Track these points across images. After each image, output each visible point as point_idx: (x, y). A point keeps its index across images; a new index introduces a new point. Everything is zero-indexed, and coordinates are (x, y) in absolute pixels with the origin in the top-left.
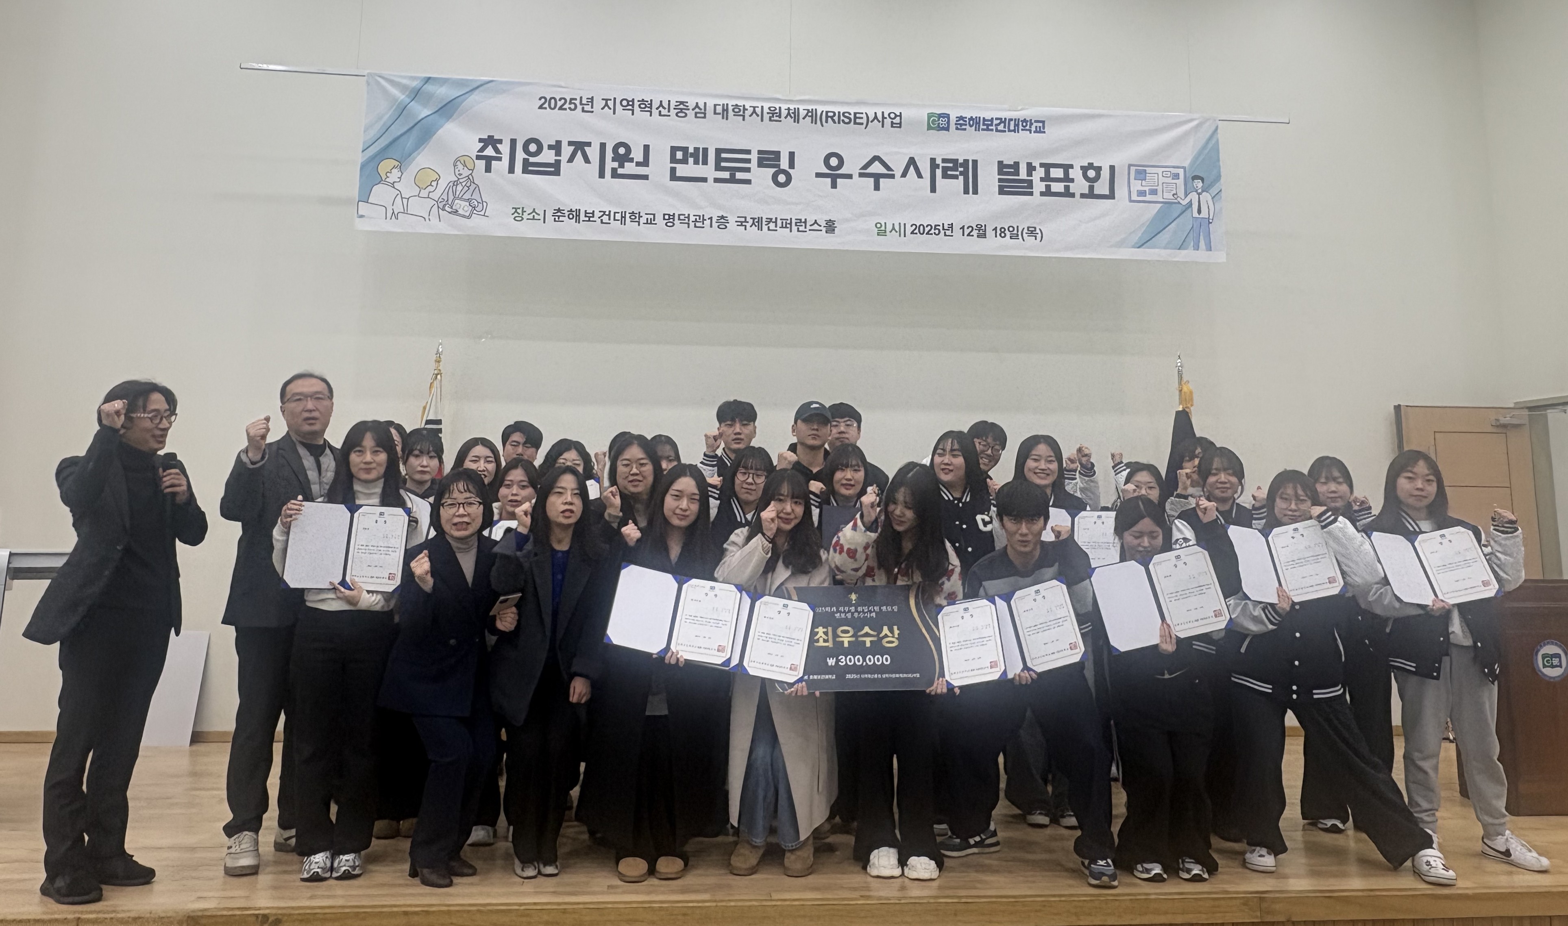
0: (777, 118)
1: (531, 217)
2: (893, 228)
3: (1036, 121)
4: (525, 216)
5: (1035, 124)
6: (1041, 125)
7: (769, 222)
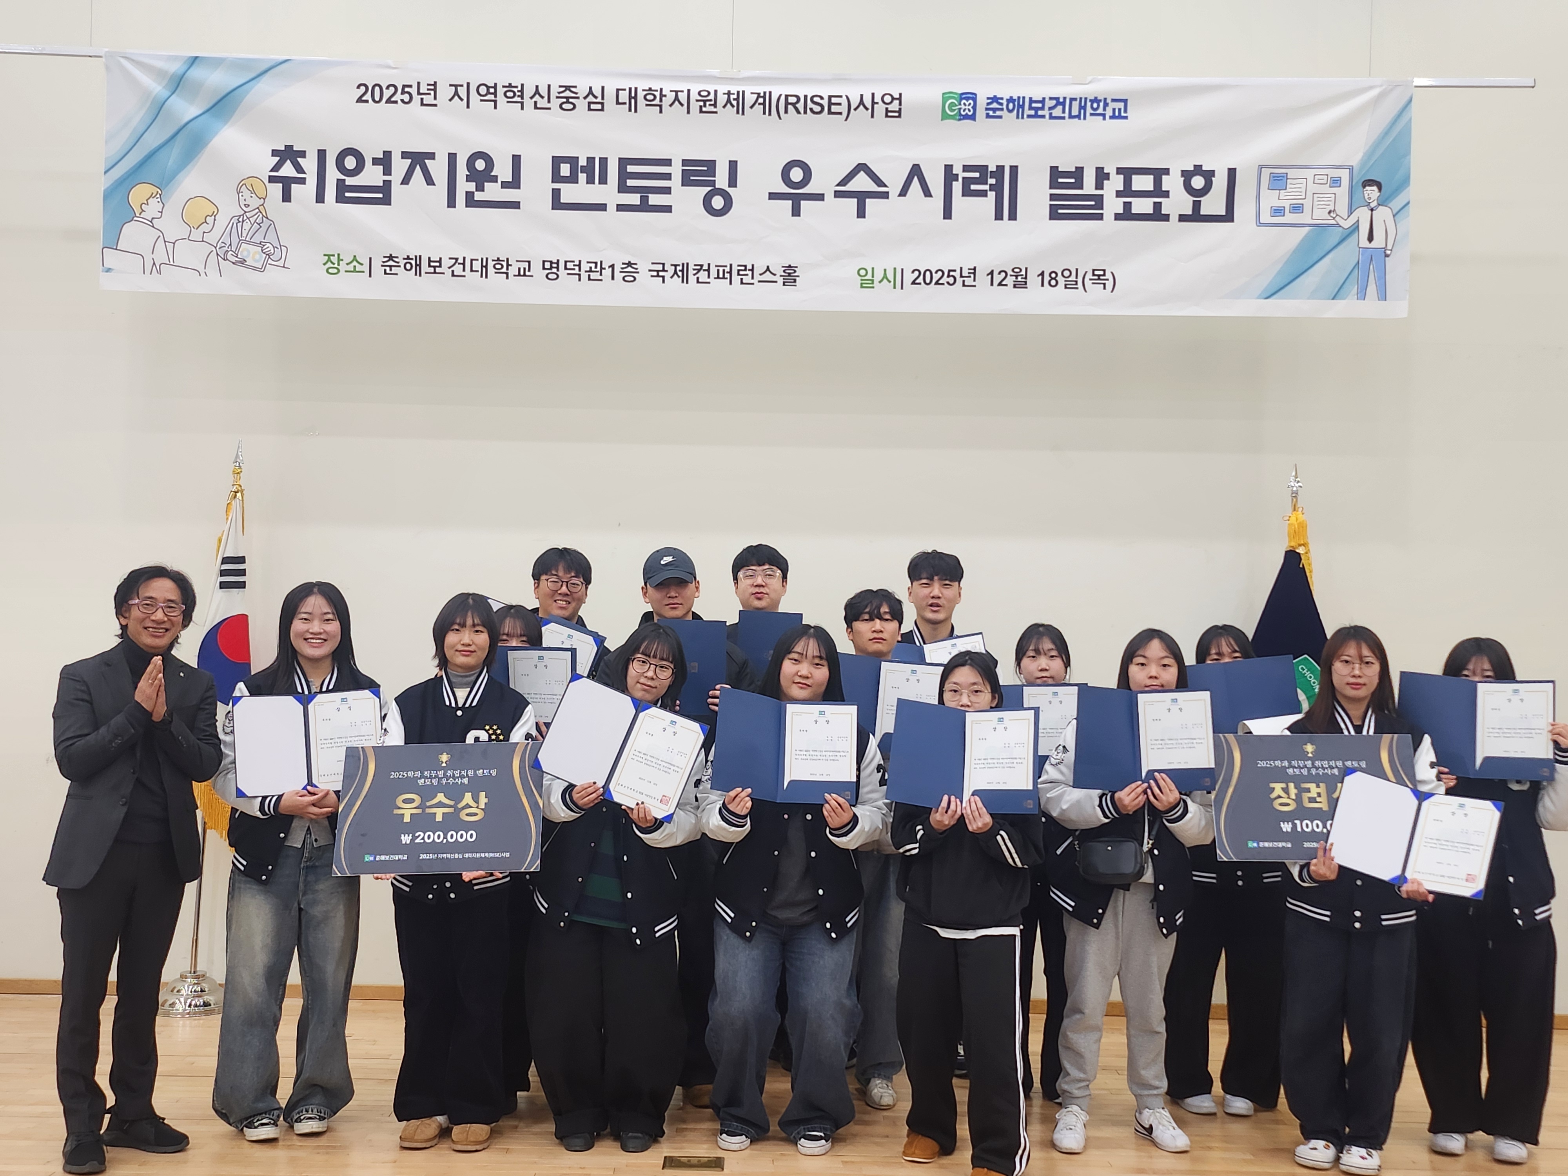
0: (712, 109)
1: (351, 267)
2: (885, 276)
3: (1113, 100)
4: (343, 267)
5: (1112, 105)
6: (1121, 105)
7: (699, 270)
